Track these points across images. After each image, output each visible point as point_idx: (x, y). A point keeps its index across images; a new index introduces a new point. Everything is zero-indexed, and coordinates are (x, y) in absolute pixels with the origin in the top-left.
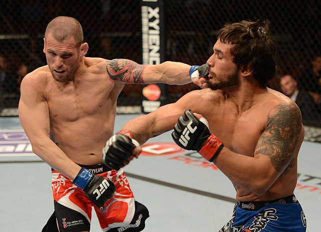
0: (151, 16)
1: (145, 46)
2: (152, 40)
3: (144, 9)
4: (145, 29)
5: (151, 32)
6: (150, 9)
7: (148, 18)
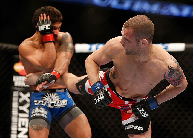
0: (21, 100)
1: (14, 128)
2: (22, 122)
3: (15, 94)
4: (15, 112)
5: (21, 115)
6: (21, 94)
7: (18, 102)
